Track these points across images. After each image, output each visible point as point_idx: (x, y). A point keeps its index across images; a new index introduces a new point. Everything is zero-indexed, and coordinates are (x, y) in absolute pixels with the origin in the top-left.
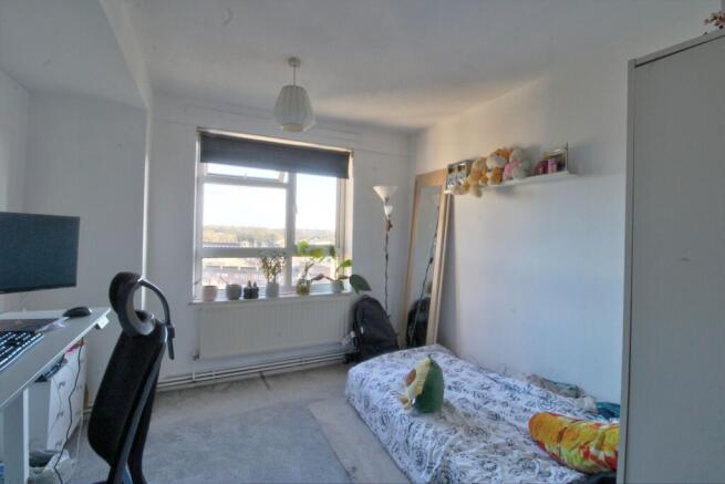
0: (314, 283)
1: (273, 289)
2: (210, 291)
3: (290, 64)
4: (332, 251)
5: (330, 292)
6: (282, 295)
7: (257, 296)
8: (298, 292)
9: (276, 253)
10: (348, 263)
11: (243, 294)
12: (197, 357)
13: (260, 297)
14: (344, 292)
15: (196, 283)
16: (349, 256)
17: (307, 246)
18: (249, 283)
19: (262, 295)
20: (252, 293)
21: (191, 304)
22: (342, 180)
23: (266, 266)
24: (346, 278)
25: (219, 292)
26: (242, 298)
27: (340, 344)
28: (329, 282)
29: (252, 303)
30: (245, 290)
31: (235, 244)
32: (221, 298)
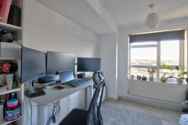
0: (169, 79)
1: (151, 79)
2: (132, 76)
3: (150, 7)
4: (177, 68)
5: (176, 83)
6: (155, 81)
7: (146, 80)
8: (161, 81)
9: (153, 67)
10: (185, 73)
11: (142, 79)
12: (129, 93)
13: (147, 80)
14: (183, 84)
15: (129, 74)
16: (186, 70)
17: (165, 66)
18: (144, 76)
19: (148, 80)
20: (144, 79)
21: (127, 79)
22: (182, 41)
23: (149, 71)
24: (184, 79)
25: (135, 77)
26: (141, 80)
27: (181, 103)
28: (176, 79)
29: (144, 82)
30: (142, 78)
31: (151, 64)
32: (135, 79)
